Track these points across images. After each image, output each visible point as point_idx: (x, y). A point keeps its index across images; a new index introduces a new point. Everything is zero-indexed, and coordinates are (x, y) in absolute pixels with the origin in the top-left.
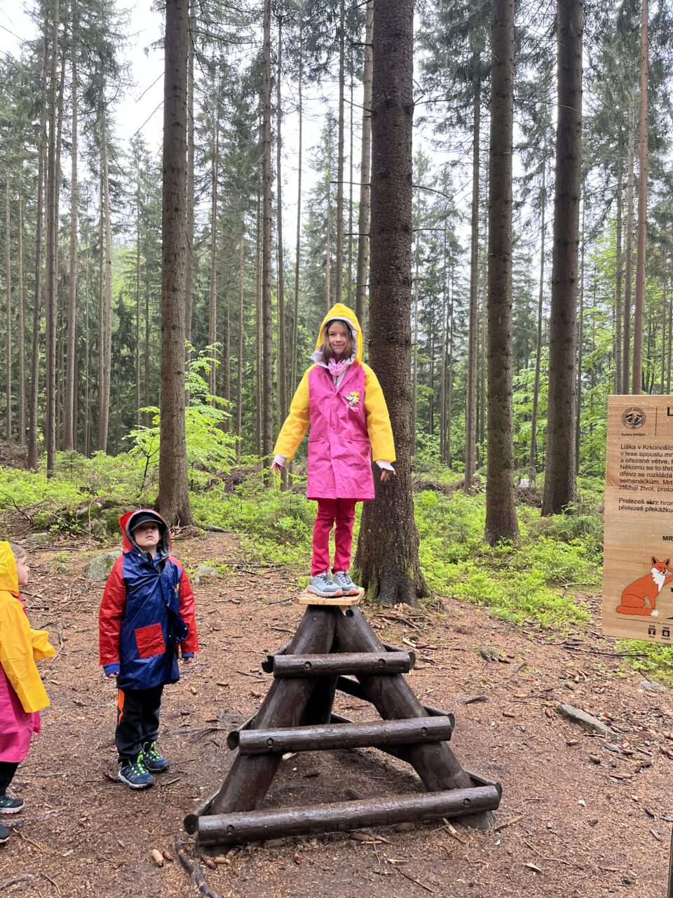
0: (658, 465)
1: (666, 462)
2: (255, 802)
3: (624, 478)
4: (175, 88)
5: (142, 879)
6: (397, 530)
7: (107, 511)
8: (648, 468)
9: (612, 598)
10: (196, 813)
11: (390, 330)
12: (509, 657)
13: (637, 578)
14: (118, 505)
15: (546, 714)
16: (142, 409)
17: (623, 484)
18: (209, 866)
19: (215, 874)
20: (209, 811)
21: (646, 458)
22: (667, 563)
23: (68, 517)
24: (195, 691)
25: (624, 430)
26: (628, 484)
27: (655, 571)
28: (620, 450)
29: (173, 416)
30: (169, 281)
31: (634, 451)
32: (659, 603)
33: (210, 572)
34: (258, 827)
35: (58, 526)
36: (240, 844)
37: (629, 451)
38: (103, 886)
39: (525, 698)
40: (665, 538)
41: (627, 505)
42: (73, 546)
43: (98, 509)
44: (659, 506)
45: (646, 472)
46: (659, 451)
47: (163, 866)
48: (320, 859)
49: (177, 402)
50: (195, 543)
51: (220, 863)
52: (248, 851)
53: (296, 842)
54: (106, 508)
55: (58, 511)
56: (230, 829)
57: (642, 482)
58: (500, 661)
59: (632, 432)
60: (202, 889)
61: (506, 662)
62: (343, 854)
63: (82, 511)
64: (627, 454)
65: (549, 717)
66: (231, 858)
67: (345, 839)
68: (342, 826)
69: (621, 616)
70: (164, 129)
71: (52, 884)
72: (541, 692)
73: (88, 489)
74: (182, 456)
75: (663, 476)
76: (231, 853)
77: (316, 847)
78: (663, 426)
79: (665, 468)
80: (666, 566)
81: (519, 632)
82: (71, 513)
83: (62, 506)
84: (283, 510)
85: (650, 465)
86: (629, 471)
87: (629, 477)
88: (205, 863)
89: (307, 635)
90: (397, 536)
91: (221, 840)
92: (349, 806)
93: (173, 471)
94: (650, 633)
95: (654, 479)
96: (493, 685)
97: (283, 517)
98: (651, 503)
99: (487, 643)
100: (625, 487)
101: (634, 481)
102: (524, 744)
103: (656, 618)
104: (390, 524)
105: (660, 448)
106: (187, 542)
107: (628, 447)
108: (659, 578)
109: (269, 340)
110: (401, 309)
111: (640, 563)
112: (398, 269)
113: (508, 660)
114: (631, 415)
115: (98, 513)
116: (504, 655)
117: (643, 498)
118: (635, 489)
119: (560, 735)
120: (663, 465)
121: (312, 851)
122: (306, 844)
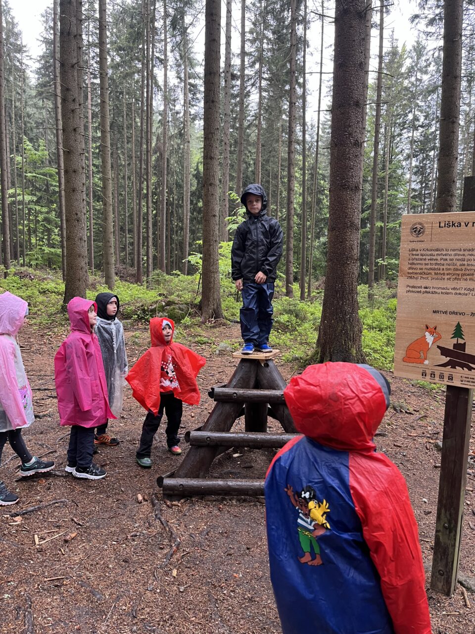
0: (432, 262)
1: (437, 260)
2: (199, 474)
3: (411, 271)
4: (212, 14)
5: (128, 508)
6: (345, 322)
7: (168, 307)
8: (426, 264)
9: (401, 352)
10: (163, 476)
11: (343, 179)
12: (414, 410)
13: (416, 339)
14: (175, 304)
15: (426, 447)
16: (197, 242)
17: (409, 275)
18: (168, 506)
19: (170, 511)
20: (172, 476)
21: (424, 257)
22: (435, 329)
23: (144, 311)
24: (193, 415)
25: (411, 238)
26: (413, 275)
27: (427, 334)
28: (409, 252)
29: (210, 245)
30: (207, 152)
31: (417, 253)
32: (429, 355)
33: (226, 347)
34: (198, 488)
35: (136, 316)
36: (189, 496)
37: (414, 253)
38: (105, 510)
39: (416, 436)
40: (434, 312)
41: (411, 289)
42: (145, 329)
43: (162, 306)
44: (431, 290)
45: (424, 267)
46: (433, 252)
47: (141, 503)
48: (235, 510)
49: (213, 236)
50: (223, 330)
51: (175, 505)
52: (192, 501)
53: (223, 499)
54: (168, 305)
55: (139, 307)
56: (181, 486)
57: (421, 274)
58: (406, 412)
59: (416, 239)
60: (156, 515)
61: (410, 413)
62: (250, 509)
63: (153, 307)
64: (413, 255)
65: (428, 449)
66: (181, 503)
67: (254, 501)
68: (250, 492)
69: (406, 364)
70: (205, 44)
71: (77, 506)
72: (430, 434)
73: (164, 295)
74: (216, 272)
75: (435, 269)
76: (182, 501)
77: (235, 503)
78: (436, 235)
79: (436, 264)
80: (434, 330)
81: (431, 396)
82: (146, 308)
83: (141, 304)
84: (285, 310)
85: (427, 262)
86: (414, 266)
87: (413, 271)
88: (166, 504)
89: (238, 377)
90: (344, 326)
91: (176, 492)
92: (256, 482)
93: (210, 282)
94: (423, 375)
95: (429, 271)
96: (394, 427)
97: (283, 314)
98: (426, 288)
99: (402, 400)
100: (411, 277)
101: (416, 273)
102: (401, 463)
103: (427, 365)
104: (339, 317)
105: (434, 250)
106: (218, 329)
107: (413, 250)
108: (430, 339)
109: (292, 192)
110: (352, 164)
111: (418, 328)
112: (350, 134)
113: (413, 412)
114: (416, 228)
115: (162, 309)
116: (411, 410)
117: (421, 284)
118: (417, 278)
119: (431, 461)
120: (435, 262)
121: (231, 505)
122: (228, 501)
